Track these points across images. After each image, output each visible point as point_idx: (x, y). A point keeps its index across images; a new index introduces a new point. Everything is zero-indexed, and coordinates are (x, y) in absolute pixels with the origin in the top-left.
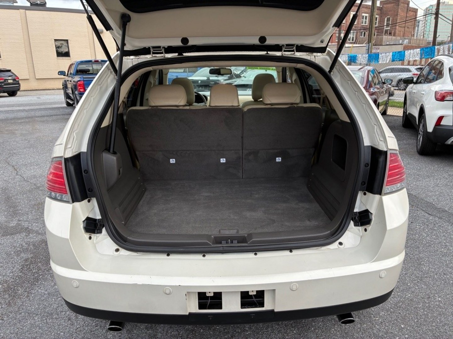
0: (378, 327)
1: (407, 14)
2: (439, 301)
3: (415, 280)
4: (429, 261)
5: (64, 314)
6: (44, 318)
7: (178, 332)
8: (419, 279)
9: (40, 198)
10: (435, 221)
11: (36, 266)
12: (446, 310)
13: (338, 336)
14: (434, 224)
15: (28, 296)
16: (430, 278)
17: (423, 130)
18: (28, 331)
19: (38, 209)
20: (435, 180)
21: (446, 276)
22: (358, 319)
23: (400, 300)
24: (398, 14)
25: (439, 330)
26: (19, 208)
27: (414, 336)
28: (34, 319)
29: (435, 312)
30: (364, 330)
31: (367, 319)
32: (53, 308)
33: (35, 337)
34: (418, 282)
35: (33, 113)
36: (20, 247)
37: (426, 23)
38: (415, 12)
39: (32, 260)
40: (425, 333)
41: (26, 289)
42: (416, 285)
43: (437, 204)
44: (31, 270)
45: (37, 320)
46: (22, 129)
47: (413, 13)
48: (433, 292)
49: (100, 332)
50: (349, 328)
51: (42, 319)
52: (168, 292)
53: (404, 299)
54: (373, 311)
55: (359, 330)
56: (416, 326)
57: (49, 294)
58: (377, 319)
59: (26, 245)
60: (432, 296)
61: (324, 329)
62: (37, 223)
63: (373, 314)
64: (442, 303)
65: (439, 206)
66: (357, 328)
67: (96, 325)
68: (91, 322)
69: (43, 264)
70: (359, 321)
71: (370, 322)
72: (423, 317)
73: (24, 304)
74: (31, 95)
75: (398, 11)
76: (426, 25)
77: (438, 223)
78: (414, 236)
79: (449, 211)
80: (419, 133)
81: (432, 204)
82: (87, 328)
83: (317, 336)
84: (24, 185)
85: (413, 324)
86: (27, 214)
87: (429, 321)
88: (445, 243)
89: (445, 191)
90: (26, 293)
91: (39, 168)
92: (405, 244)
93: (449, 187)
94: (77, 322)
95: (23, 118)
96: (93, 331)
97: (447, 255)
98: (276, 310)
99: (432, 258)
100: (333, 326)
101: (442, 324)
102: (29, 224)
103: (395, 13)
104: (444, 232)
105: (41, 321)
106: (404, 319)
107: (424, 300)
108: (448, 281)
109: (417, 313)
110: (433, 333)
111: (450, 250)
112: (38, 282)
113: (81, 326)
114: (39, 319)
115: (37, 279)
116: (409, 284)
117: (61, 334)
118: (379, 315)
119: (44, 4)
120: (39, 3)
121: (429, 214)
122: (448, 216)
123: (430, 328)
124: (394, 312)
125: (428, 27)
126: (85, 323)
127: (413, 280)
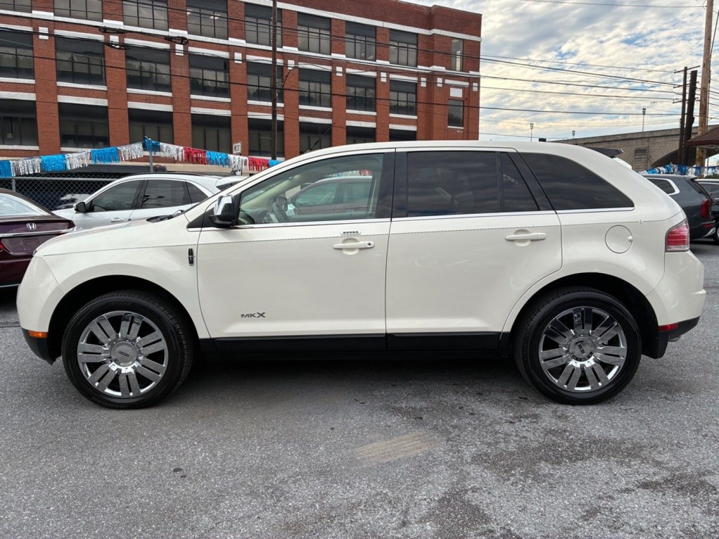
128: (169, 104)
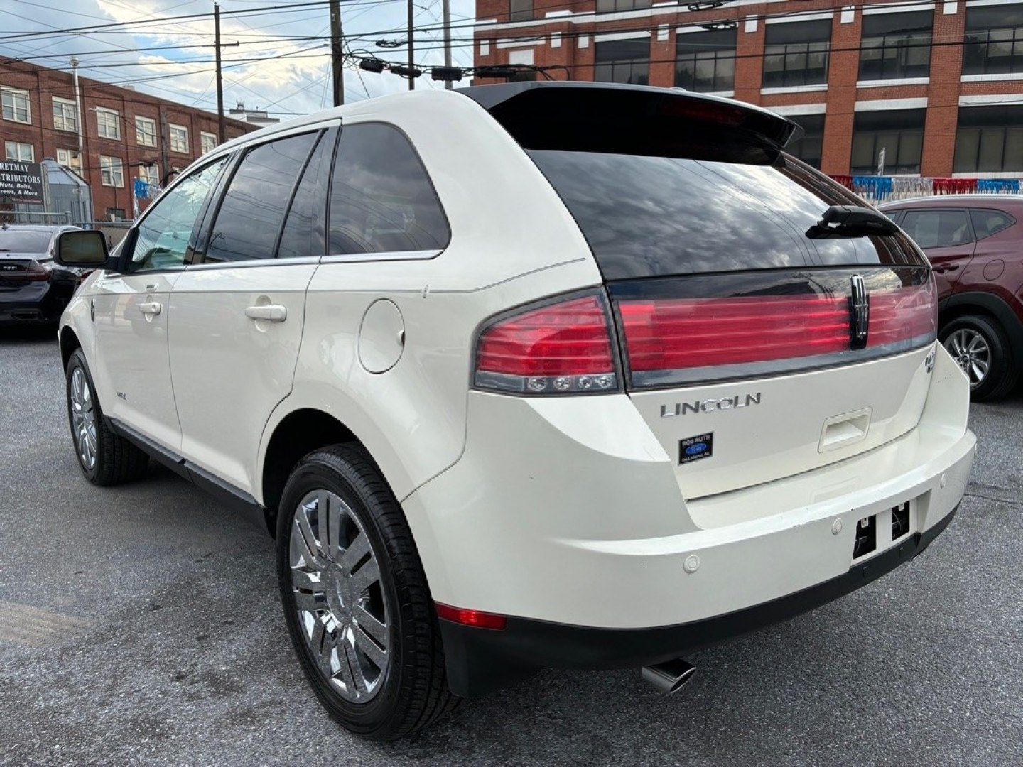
52: (838, 528)
98: (923, 532)
128: (922, 96)
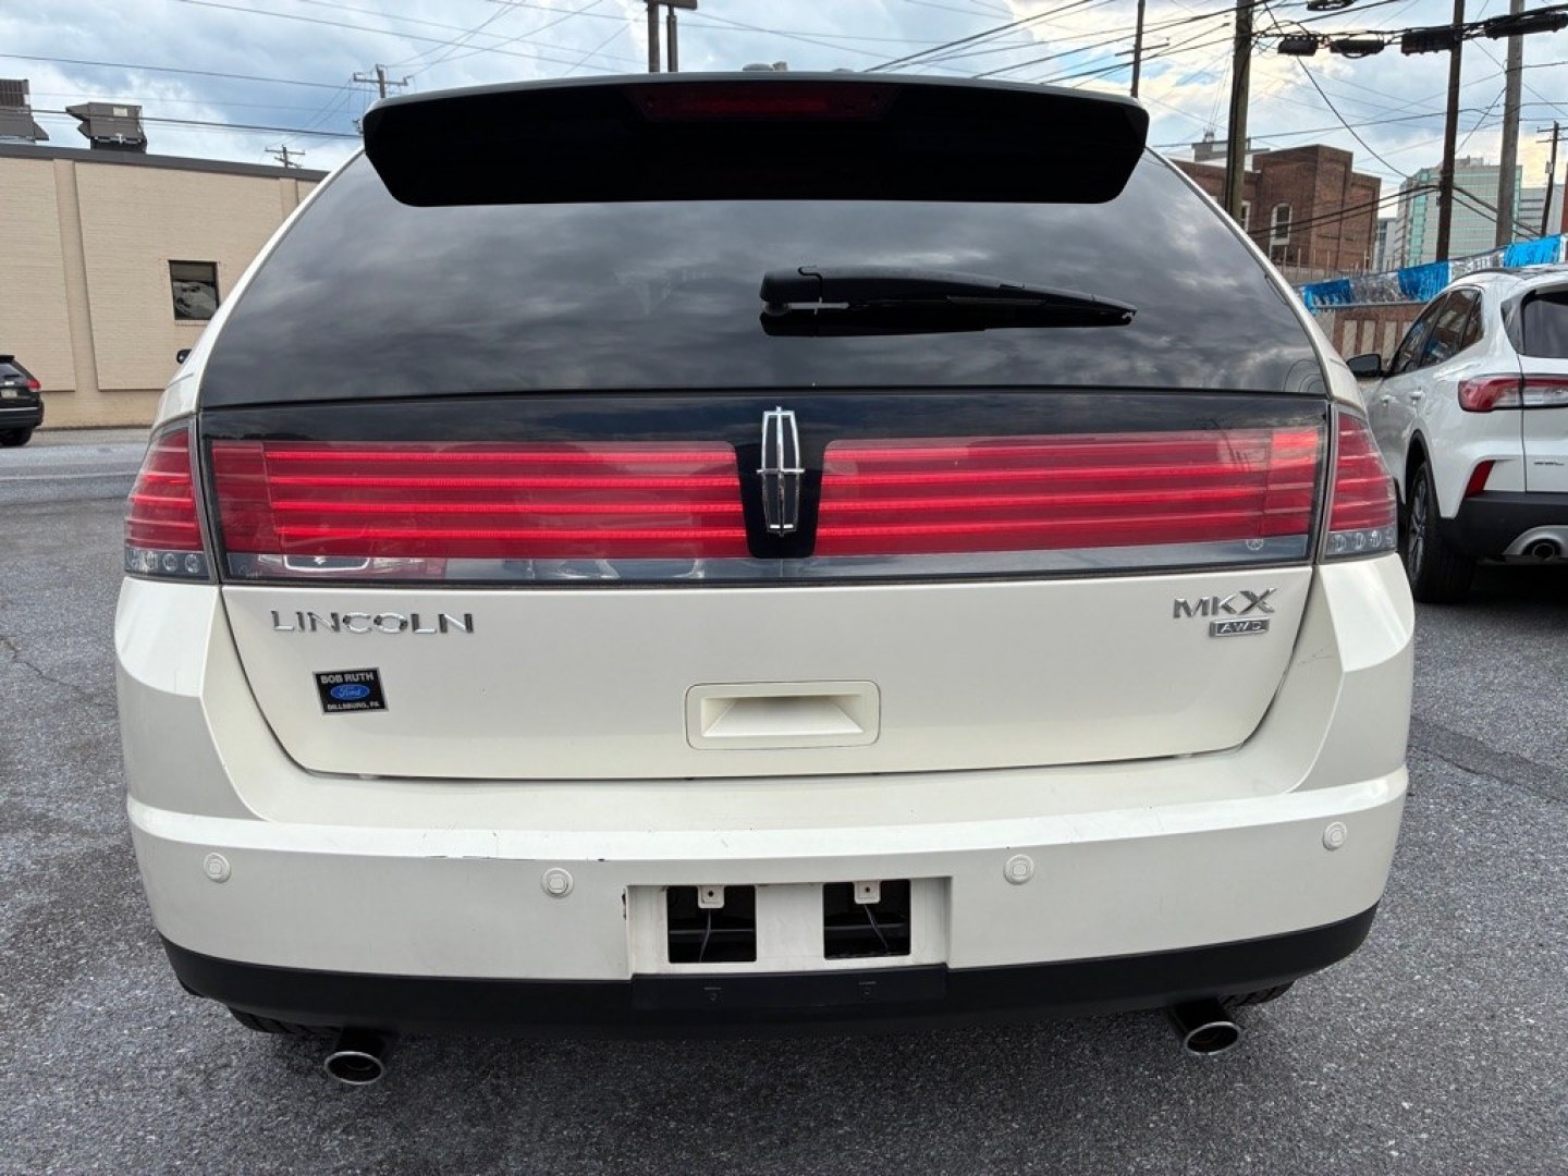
0: (1317, 1109)
1: (1344, 195)
2: (1530, 1027)
3: (1439, 966)
4: (1480, 908)
5: (164, 1077)
6: (89, 1091)
7: (585, 1128)
8: (1453, 963)
9: (93, 727)
10: (1491, 790)
11: (69, 928)
12: (1557, 1054)
13: (1176, 1138)
14: (1488, 800)
15: (31, 1021)
16: (1489, 957)
17: (1424, 517)
18: (25, 1129)
19: (84, 762)
20: (1478, 673)
21: (1545, 952)
22: (1241, 1085)
23: (1390, 1025)
24: (1314, 196)
25: (1541, 1115)
26: (18, 757)
27: (1452, 1136)
28: (52, 1093)
29: (1520, 1060)
30: (1268, 1119)
31: (1277, 1084)
32: (123, 1059)
33: (51, 1148)
34: (1450, 969)
35: (81, 490)
36: (14, 871)
37: (1409, 226)
38: (1370, 188)
39: (55, 911)
40: (1492, 1125)
41: (28, 998)
42: (1442, 981)
43: (1492, 741)
44: (50, 941)
45: (63, 1096)
46: (43, 532)
47: (1363, 192)
48: (1505, 999)
49: (295, 1133)
50: (1213, 1114)
51: (80, 1090)
52: (557, 886)
53: (1403, 1024)
54: (1295, 1059)
55: (1249, 1118)
56: (1456, 1106)
57: (110, 1014)
58: (1311, 1083)
59: (33, 867)
60: (1503, 1012)
61: (1122, 1116)
62: (77, 801)
63: (1298, 1067)
64: (1539, 1032)
65: (1500, 747)
66: (1240, 1111)
67: (279, 1109)
68: (263, 1102)
69: (92, 921)
70: (1245, 1090)
71: (1289, 1093)
72: (1479, 1076)
73: (17, 1045)
74: (81, 441)
75: (1314, 186)
76: (1410, 233)
77: (1501, 797)
78: (1421, 834)
79: (1537, 762)
80: (1411, 528)
81: (1476, 740)
82: (245, 1120)
83: (1098, 1136)
84: (38, 689)
85: (1444, 1098)
86: (44, 775)
87: (1501, 1088)
88: (1532, 854)
89: (1517, 703)
90: (25, 1011)
91: (93, 641)
92: (1392, 858)
93: (1530, 691)
94: (209, 1103)
95: (46, 503)
96: (268, 1130)
97: (1545, 890)
98: (952, 965)
99: (1491, 899)
100: (1154, 1106)
101: (1547, 1099)
102: (48, 803)
103: (1306, 194)
104: (1526, 822)
105: (77, 1098)
106: (1410, 1082)
107: (1476, 1026)
108: (1553, 967)
109: (1455, 1063)
110: (1518, 1126)
111: (1553, 873)
112: (70, 978)
113: (224, 1114)
114: (68, 1093)
115: (71, 968)
116: (1417, 977)
117: (151, 1139)
118: (1321, 1072)
119: (140, 144)
120: (121, 141)
121: (1468, 770)
122: (1535, 775)
123: (1509, 1111)
124: (1370, 1064)
125: (1416, 242)
126: (238, 1103)
127: (1432, 964)
